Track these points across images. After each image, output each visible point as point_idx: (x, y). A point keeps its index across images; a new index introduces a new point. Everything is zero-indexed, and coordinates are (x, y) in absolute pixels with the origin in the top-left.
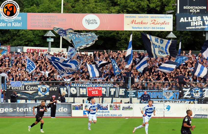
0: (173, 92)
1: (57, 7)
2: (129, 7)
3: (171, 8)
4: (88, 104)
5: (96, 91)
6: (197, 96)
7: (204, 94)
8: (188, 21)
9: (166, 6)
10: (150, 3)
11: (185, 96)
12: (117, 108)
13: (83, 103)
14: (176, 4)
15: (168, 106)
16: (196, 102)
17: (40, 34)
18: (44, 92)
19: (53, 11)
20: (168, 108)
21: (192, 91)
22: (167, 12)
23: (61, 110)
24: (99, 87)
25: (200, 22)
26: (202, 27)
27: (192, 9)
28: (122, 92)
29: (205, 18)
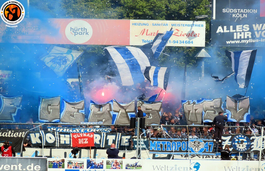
0: (205, 142)
2: (139, 10)
3: (202, 11)
4: (73, 160)
5: (85, 139)
6: (242, 147)
7: (253, 145)
8: (228, 31)
9: (196, 7)
12: (118, 166)
13: (65, 157)
14: (211, 6)
15: (197, 163)
16: (240, 157)
20: (197, 167)
21: (234, 141)
22: (196, 17)
23: (30, 168)
24: (91, 133)
25: (248, 34)
26: (251, 41)
27: (236, 13)
28: (125, 140)
29: (256, 27)
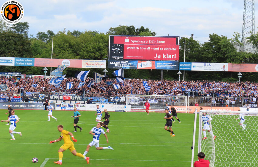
0: (105, 99)
1: (49, 55)
2: (85, 56)
3: (105, 57)
5: (67, 98)
6: (117, 101)
7: (121, 100)
8: (113, 64)
9: (103, 56)
10: (95, 54)
11: (111, 101)
12: (78, 106)
13: (61, 103)
14: (108, 55)
15: (103, 105)
16: (116, 104)
17: (40, 69)
18: (42, 97)
19: (47, 58)
21: (115, 99)
22: (103, 59)
24: (69, 96)
25: (120, 65)
26: (120, 67)
27: (116, 58)
28: (80, 98)
29: (122, 62)
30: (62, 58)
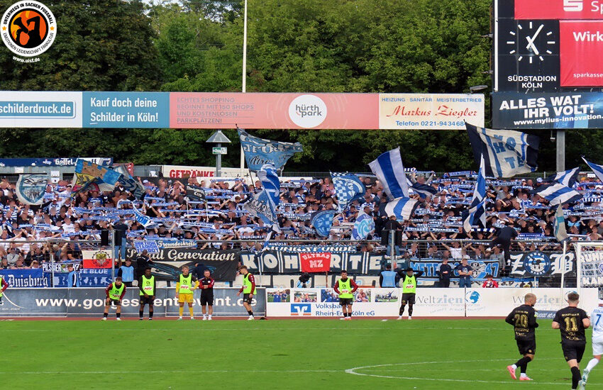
0: (486, 263)
1: (233, 79)
2: (391, 79)
3: (479, 79)
4: (301, 290)
5: (318, 261)
7: (554, 266)
8: (516, 107)
9: (470, 75)
10: (434, 70)
12: (364, 299)
13: (292, 286)
14: (491, 72)
15: (475, 293)
16: (535, 283)
17: (197, 139)
19: (223, 88)
20: (475, 297)
21: (527, 261)
22: (471, 88)
24: (326, 253)
25: (544, 111)
26: (548, 120)
27: (527, 82)
28: (375, 262)
29: (555, 101)
30: (288, 88)
